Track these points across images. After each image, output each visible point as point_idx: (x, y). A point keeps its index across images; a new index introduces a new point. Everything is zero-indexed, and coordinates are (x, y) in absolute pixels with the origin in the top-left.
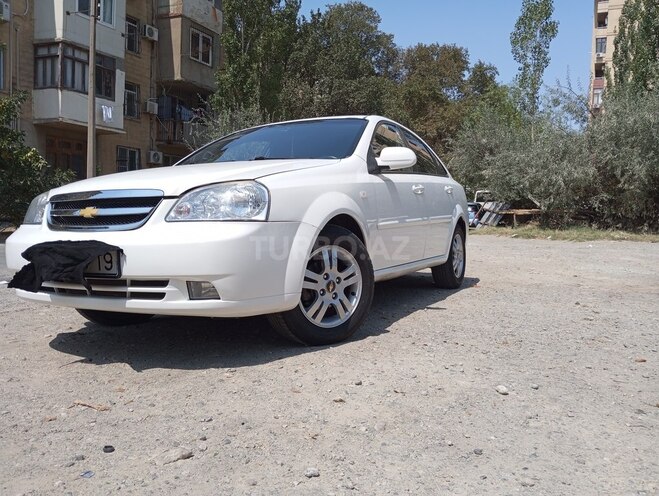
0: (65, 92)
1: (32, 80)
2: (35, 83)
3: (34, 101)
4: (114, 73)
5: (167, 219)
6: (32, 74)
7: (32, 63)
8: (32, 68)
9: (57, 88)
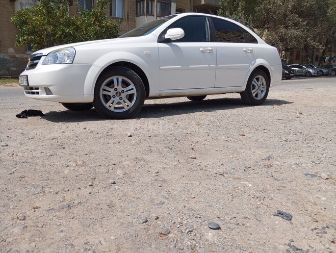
0: (148, 17)
1: (135, 12)
2: (137, 14)
3: (136, 22)
4: (171, 5)
5: (43, 64)
6: (135, 10)
7: (135, 4)
8: (135, 7)
9: (145, 15)
